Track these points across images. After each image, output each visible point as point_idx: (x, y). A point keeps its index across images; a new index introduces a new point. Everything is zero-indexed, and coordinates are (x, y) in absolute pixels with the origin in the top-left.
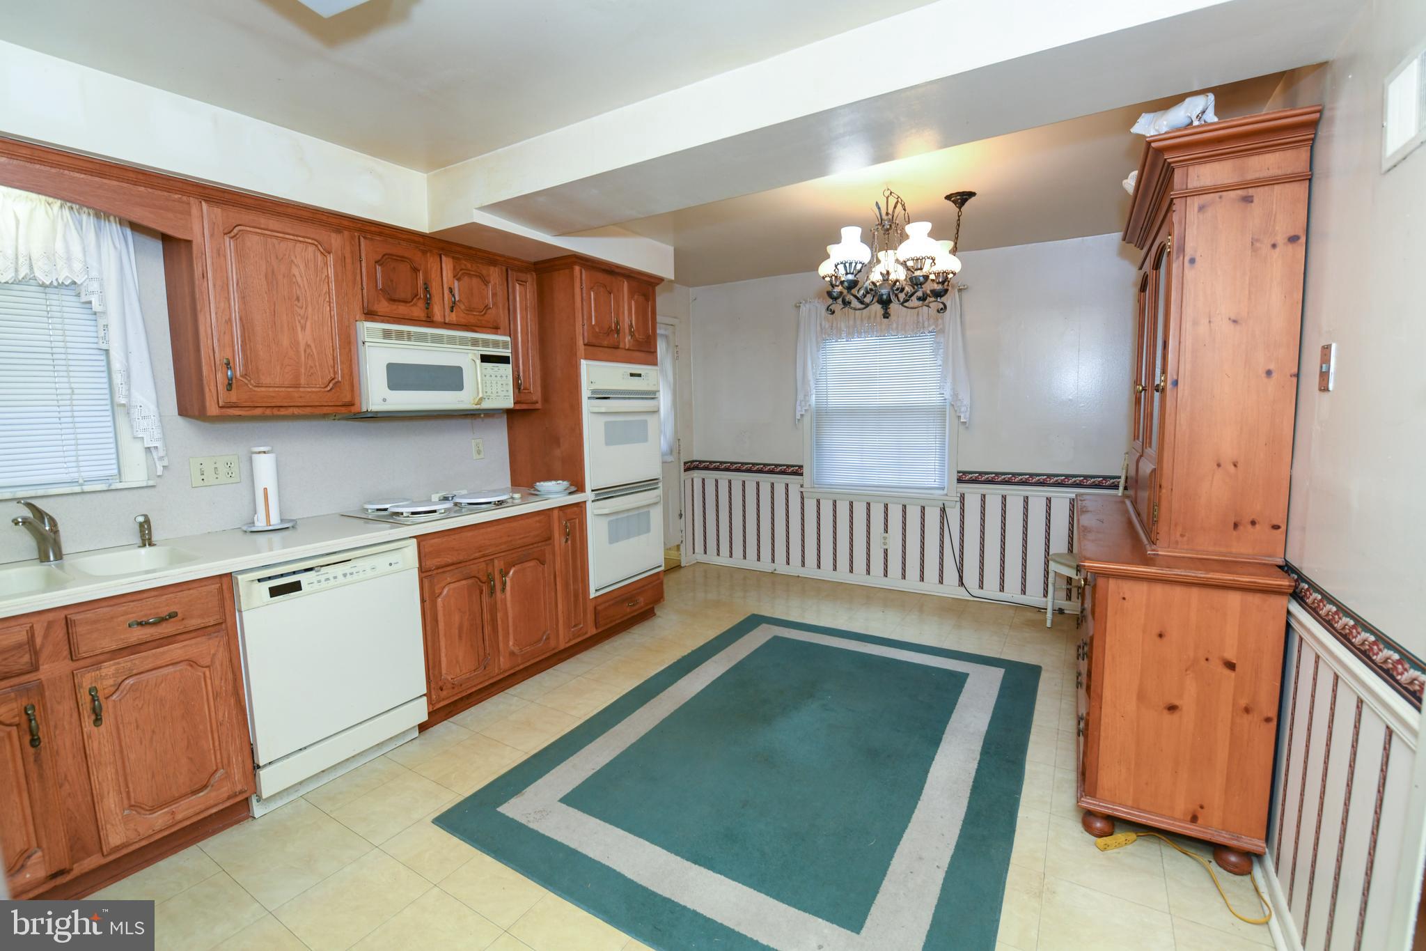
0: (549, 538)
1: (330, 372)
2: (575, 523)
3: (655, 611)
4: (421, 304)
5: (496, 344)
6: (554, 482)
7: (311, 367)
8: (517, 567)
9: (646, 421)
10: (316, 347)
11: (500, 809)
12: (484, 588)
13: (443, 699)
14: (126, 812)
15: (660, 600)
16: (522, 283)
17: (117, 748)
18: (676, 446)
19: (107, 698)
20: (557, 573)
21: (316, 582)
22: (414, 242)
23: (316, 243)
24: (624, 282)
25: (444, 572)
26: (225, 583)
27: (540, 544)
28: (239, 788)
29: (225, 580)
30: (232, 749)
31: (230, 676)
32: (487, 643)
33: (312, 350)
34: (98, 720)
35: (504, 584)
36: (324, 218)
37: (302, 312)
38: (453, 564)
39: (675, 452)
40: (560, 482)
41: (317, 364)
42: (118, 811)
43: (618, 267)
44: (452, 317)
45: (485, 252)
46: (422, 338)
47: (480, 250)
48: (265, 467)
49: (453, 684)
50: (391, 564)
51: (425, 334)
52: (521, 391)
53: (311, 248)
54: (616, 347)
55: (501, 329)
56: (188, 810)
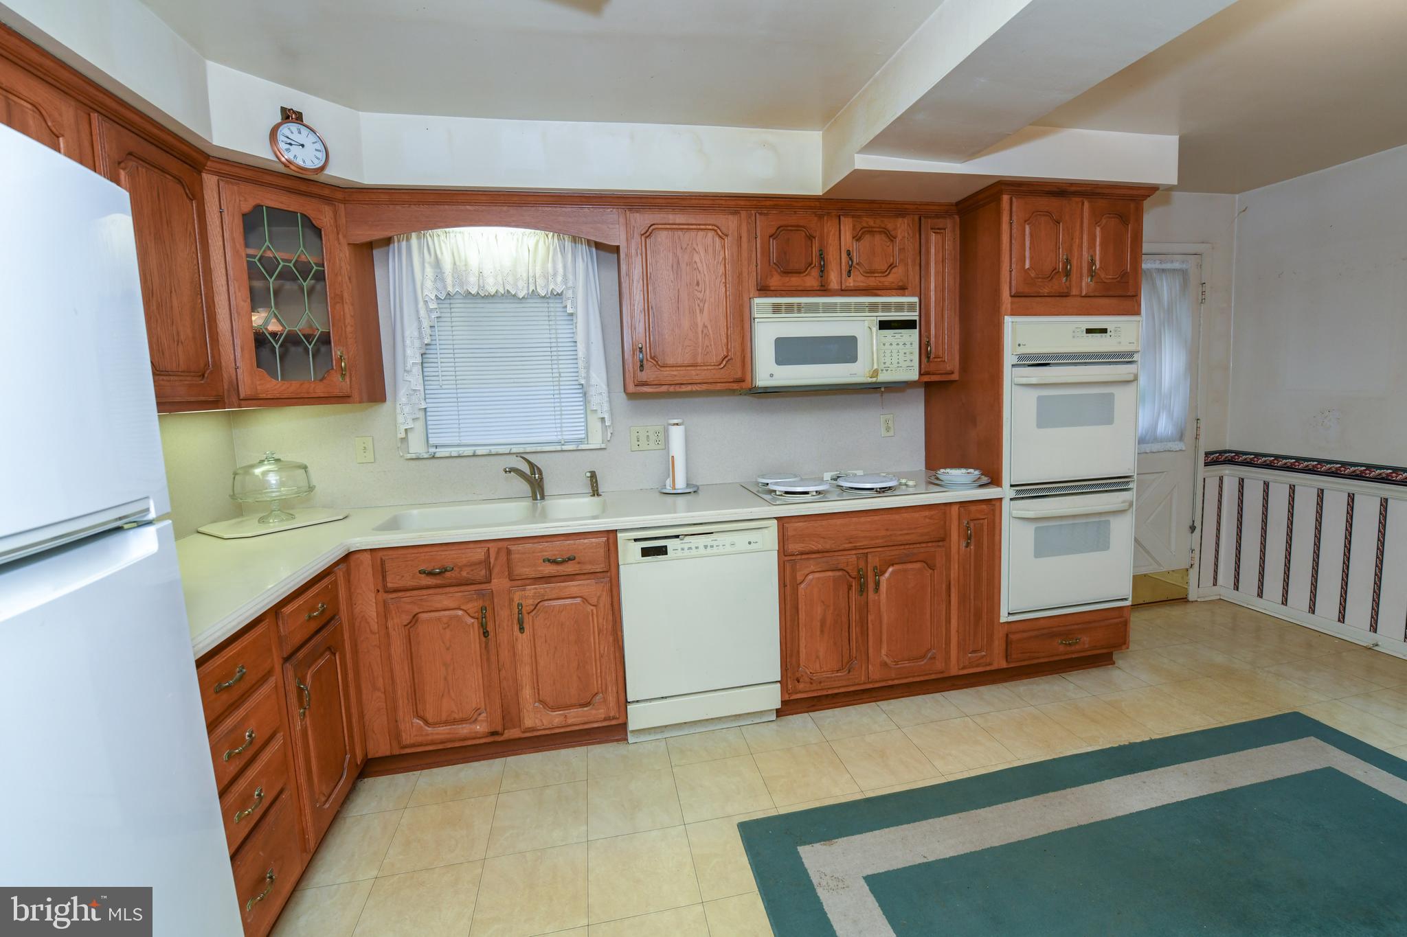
0: (943, 539)
1: (723, 350)
2: (982, 525)
3: (1115, 657)
4: (815, 272)
5: (900, 307)
6: (964, 471)
7: (707, 346)
8: (896, 567)
9: (1112, 395)
10: (711, 327)
11: (803, 851)
12: (854, 584)
13: (800, 692)
14: (537, 704)
15: (1121, 646)
16: (938, 230)
17: (533, 654)
18: (1192, 427)
19: (529, 613)
20: (952, 583)
21: (680, 549)
22: (811, 208)
23: (716, 228)
24: (1083, 204)
25: (808, 559)
26: (610, 536)
27: (930, 544)
28: (612, 714)
29: (611, 535)
30: (609, 679)
31: (610, 617)
32: (854, 644)
33: (708, 331)
34: (522, 629)
35: (877, 584)
36: (723, 202)
37: (700, 295)
38: (818, 552)
39: (1190, 435)
40: (972, 470)
41: (713, 343)
42: (531, 701)
43: (1072, 184)
44: (850, 283)
45: (889, 203)
46: (813, 308)
47: (883, 202)
48: (677, 435)
49: (811, 679)
50: (750, 543)
51: (817, 304)
52: (931, 360)
53: (710, 234)
54: (1065, 295)
55: (910, 289)
56: (576, 717)
